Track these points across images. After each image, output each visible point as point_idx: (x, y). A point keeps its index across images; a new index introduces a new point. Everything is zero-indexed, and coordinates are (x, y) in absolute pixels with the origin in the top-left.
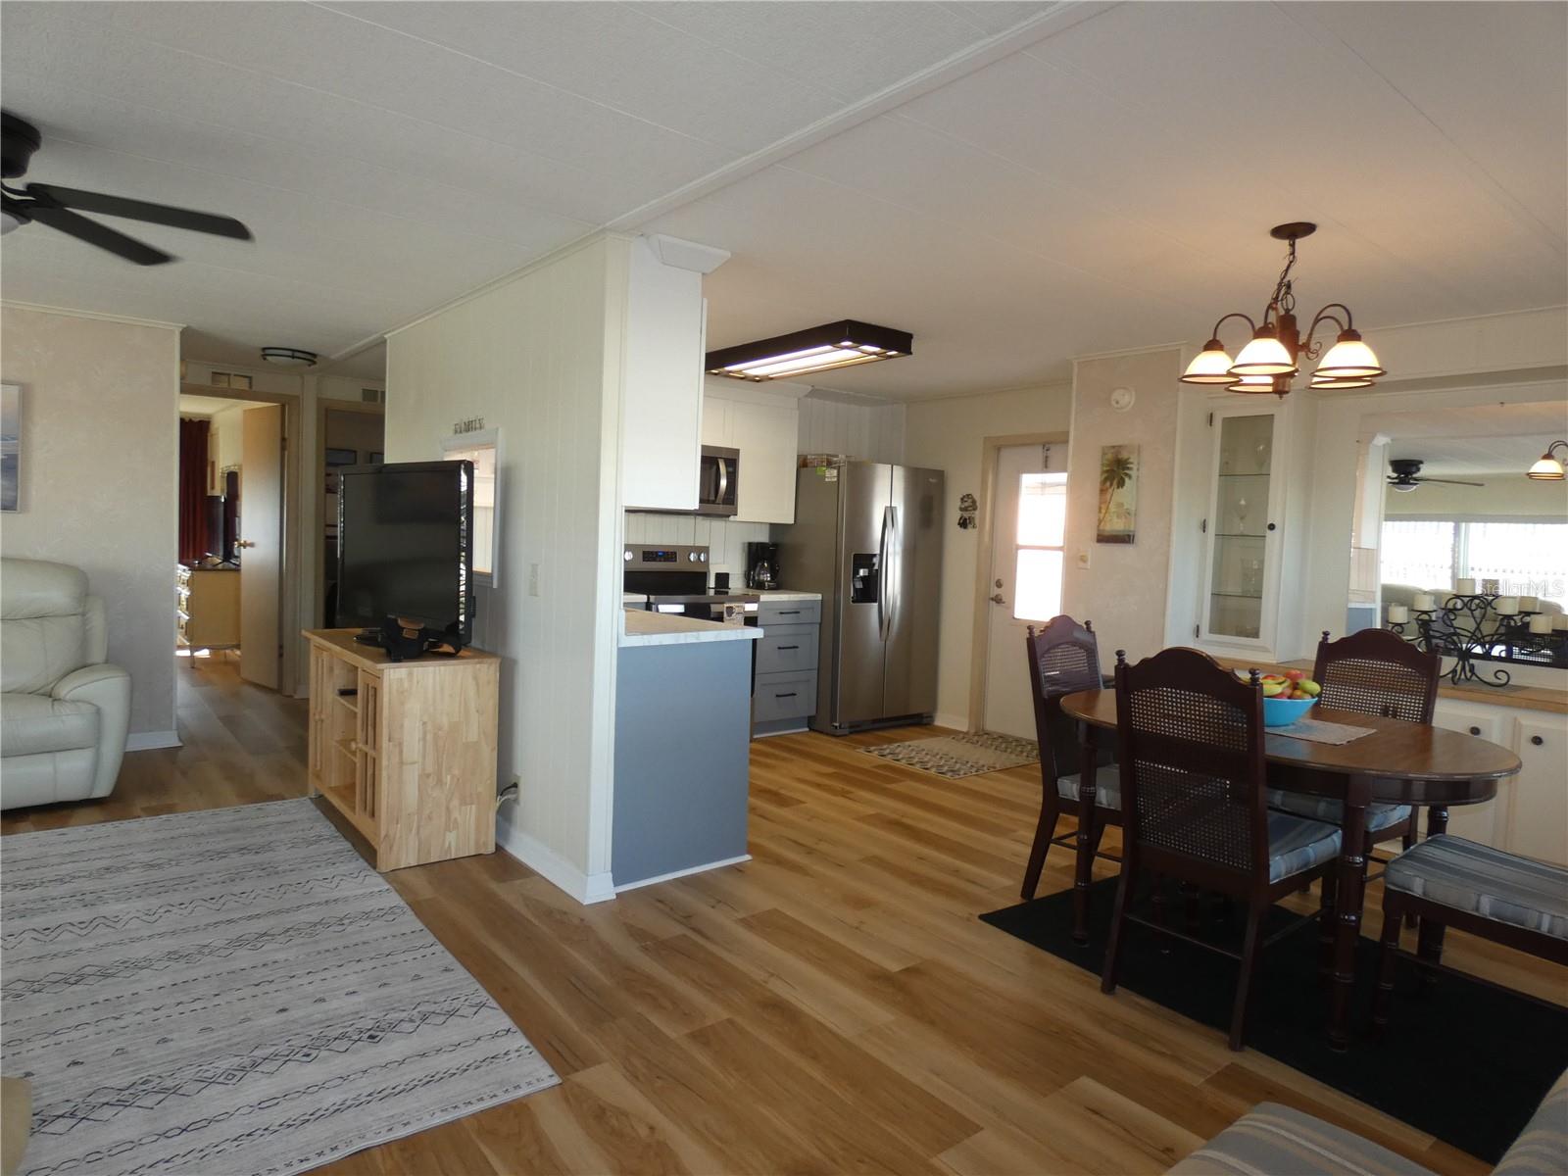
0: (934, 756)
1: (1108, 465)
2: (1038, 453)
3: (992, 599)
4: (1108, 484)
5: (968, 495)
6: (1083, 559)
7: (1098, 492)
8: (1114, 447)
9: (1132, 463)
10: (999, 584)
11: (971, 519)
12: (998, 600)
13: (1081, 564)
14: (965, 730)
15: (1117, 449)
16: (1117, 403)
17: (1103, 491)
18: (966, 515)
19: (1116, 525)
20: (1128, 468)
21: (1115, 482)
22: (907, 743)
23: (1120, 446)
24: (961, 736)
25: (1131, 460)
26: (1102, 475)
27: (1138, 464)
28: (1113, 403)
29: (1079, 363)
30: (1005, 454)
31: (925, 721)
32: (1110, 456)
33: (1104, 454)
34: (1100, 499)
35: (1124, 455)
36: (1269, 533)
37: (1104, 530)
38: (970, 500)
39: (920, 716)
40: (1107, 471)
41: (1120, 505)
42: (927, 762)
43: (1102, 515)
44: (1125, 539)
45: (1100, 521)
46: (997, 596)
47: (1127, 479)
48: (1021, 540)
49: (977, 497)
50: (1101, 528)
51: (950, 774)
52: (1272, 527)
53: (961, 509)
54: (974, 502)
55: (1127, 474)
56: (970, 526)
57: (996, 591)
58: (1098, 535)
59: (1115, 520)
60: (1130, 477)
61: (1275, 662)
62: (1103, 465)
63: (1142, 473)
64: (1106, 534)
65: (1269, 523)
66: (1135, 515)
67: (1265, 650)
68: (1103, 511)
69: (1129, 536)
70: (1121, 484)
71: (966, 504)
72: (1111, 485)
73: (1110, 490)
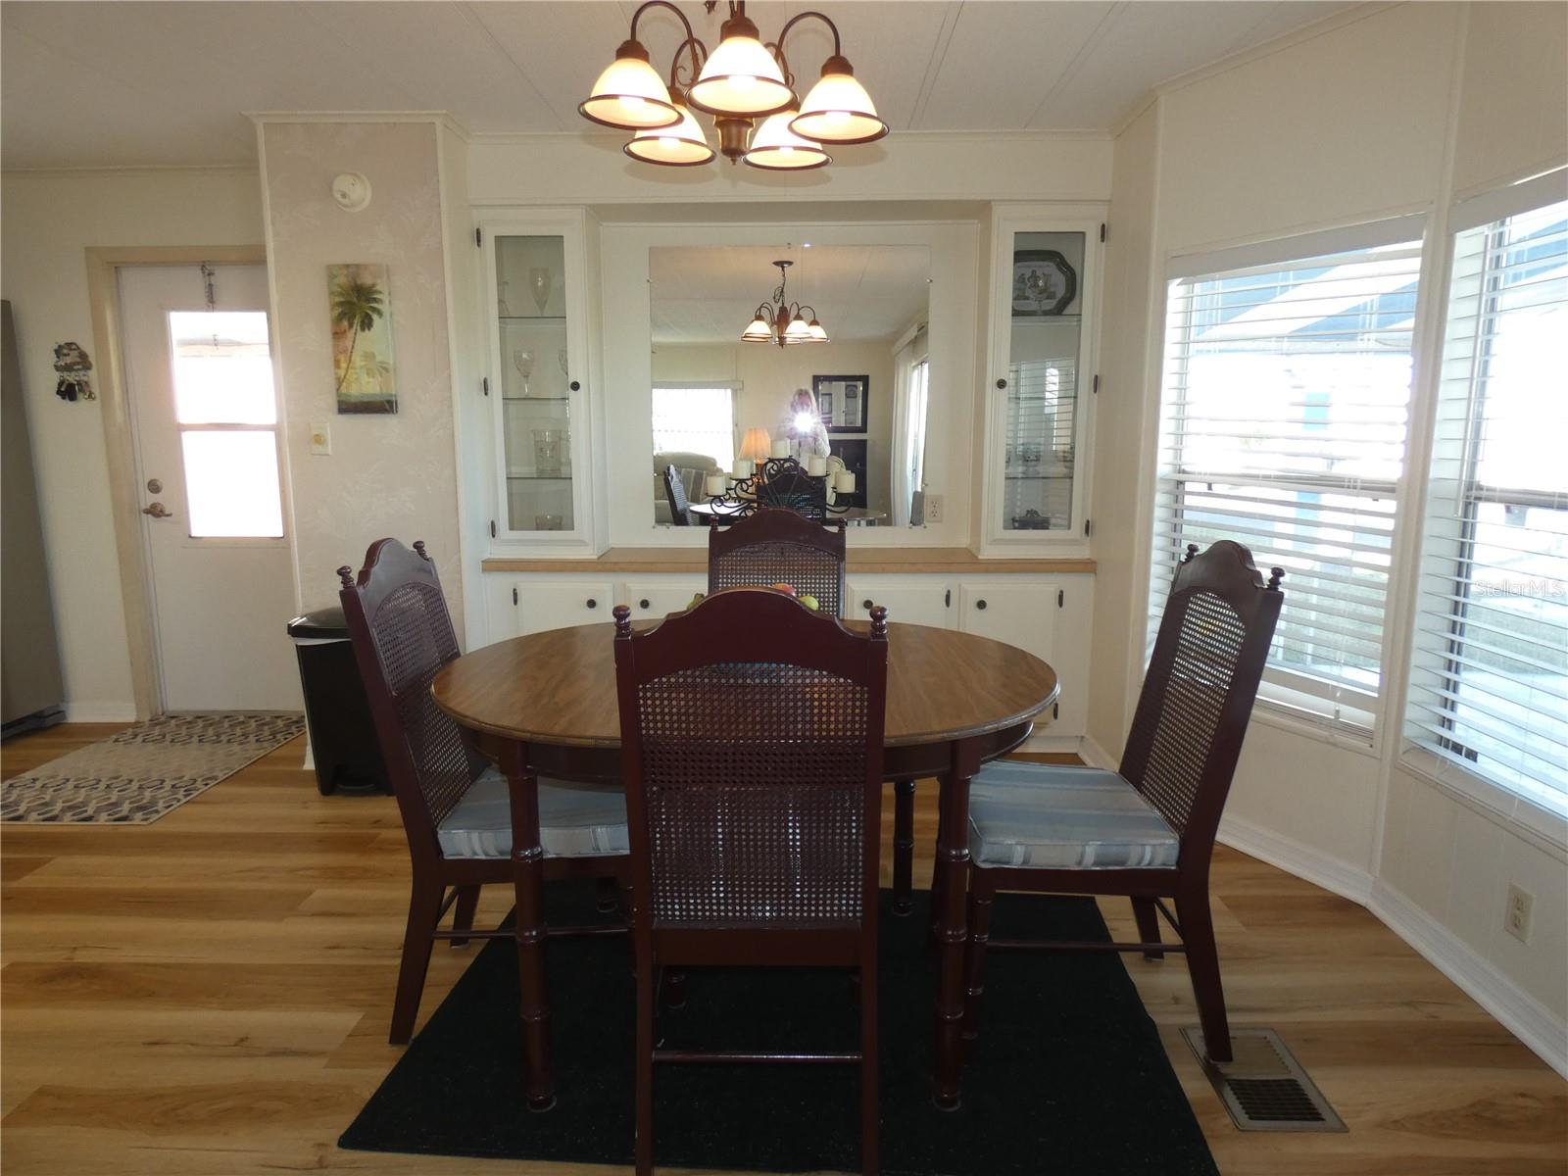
0: (94, 788)
1: (340, 294)
2: (195, 279)
3: (147, 512)
4: (345, 323)
5: (69, 345)
6: (318, 439)
7: (329, 336)
8: (347, 266)
9: (380, 292)
10: (154, 487)
11: (83, 386)
12: (156, 511)
13: (320, 449)
14: (131, 718)
15: (353, 270)
16: (344, 196)
17: (338, 335)
18: (71, 377)
19: (367, 386)
20: (375, 300)
21: (357, 321)
22: (28, 775)
23: (358, 266)
24: (130, 731)
25: (378, 288)
26: (332, 309)
27: (390, 294)
28: (338, 196)
29: (265, 125)
30: (132, 279)
31: (50, 721)
32: (342, 280)
33: (331, 277)
34: (335, 347)
35: (366, 280)
36: (572, 393)
37: (347, 395)
38: (76, 353)
39: (39, 716)
40: (341, 304)
41: (369, 356)
42: (84, 804)
43: (342, 373)
44: (384, 406)
45: (340, 382)
46: (154, 506)
47: (375, 317)
48: (184, 415)
49: (88, 348)
50: (343, 390)
51: (139, 815)
52: (575, 386)
53: (57, 368)
54: (83, 356)
55: (374, 310)
56: (80, 396)
57: (151, 499)
58: (340, 403)
59: (365, 378)
60: (380, 313)
61: (596, 557)
62: (332, 293)
63: (395, 308)
64: (353, 400)
65: (571, 381)
66: (395, 370)
67: (582, 543)
68: (344, 365)
69: (390, 402)
70: (367, 324)
71: (68, 360)
72: (351, 326)
73: (350, 334)
